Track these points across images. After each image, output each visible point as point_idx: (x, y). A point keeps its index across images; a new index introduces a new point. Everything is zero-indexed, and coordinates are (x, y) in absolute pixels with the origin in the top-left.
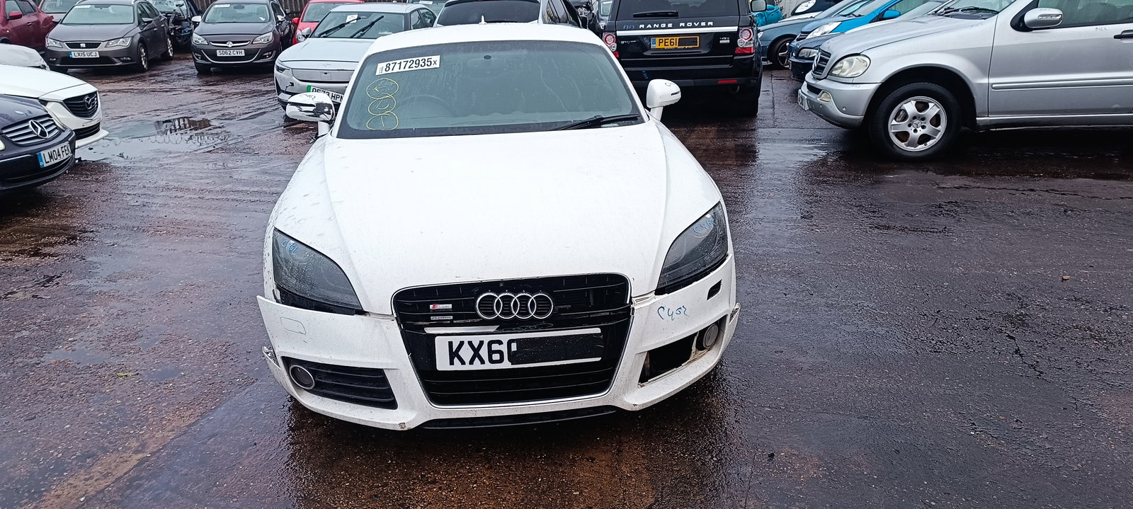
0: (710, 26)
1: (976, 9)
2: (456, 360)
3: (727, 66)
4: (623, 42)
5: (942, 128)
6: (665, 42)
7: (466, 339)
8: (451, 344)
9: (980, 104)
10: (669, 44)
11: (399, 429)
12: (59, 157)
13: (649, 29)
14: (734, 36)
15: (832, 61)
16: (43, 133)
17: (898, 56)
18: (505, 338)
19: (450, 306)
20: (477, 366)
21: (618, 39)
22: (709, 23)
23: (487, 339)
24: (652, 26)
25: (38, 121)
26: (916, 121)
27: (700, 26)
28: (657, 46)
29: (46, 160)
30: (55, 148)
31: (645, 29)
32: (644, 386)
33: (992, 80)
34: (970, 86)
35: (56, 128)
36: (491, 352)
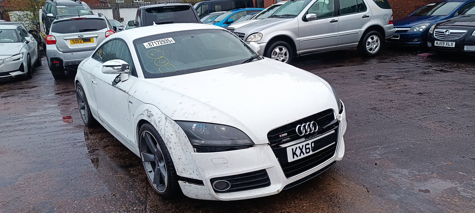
1: (288, 15)
2: (295, 156)
5: (288, 56)
7: (297, 146)
8: (293, 149)
9: (297, 47)
11: (277, 193)
15: (246, 36)
17: (271, 32)
18: (310, 142)
19: (286, 134)
20: (302, 156)
23: (304, 144)
26: (280, 55)
33: (300, 39)
34: (294, 40)
36: (306, 149)
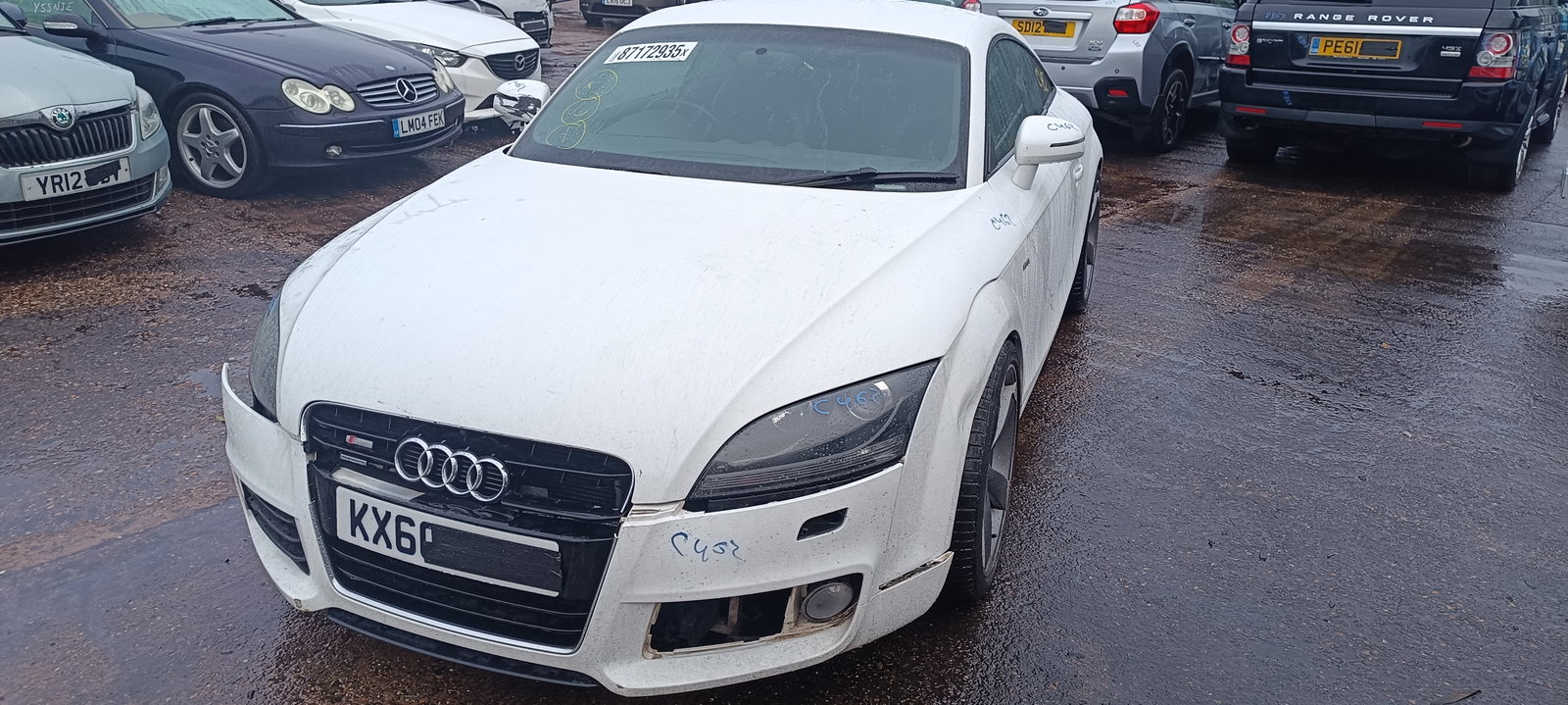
0: (1427, 24)
2: (358, 530)
3: (1448, 98)
4: (1260, 40)
6: (1336, 46)
7: (371, 502)
8: (354, 503)
10: (1342, 49)
12: (423, 127)
13: (1311, 21)
14: (1472, 46)
16: (411, 96)
18: (420, 517)
19: (369, 444)
20: (382, 548)
21: (1253, 34)
22: (1425, 19)
23: (397, 511)
24: (1317, 16)
25: (409, 81)
27: (1406, 23)
28: (1319, 51)
29: (404, 127)
30: (420, 116)
31: (1304, 21)
32: (660, 656)
35: (435, 91)
36: (399, 533)
